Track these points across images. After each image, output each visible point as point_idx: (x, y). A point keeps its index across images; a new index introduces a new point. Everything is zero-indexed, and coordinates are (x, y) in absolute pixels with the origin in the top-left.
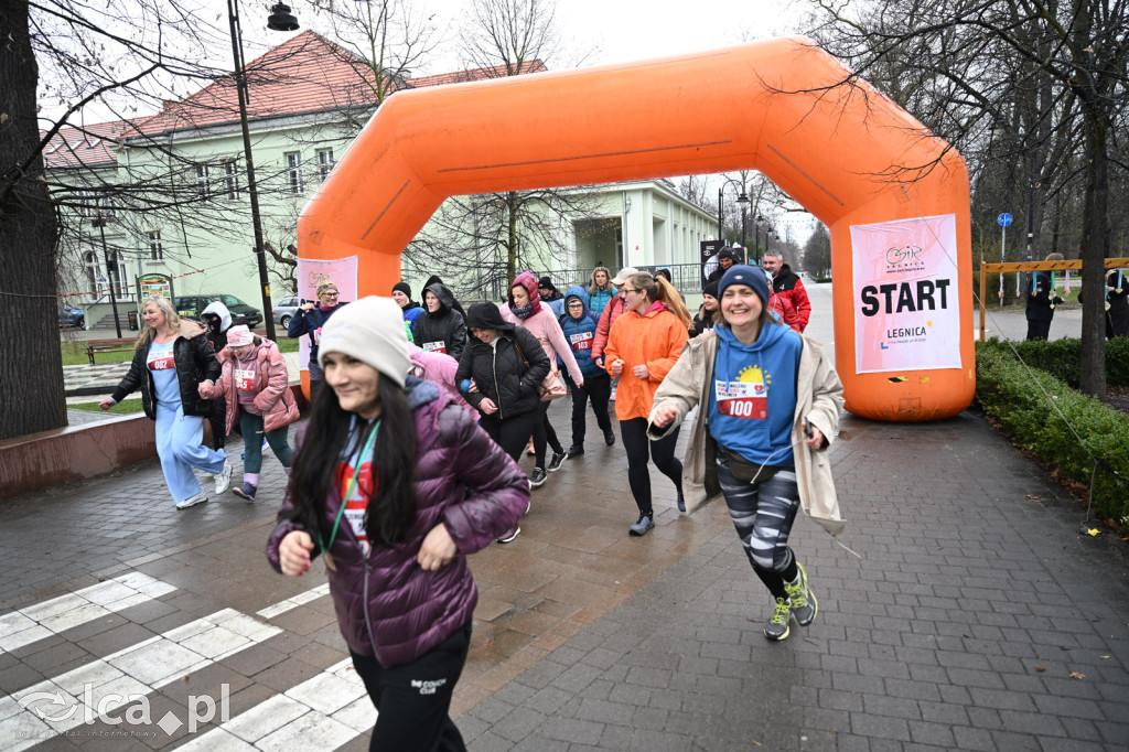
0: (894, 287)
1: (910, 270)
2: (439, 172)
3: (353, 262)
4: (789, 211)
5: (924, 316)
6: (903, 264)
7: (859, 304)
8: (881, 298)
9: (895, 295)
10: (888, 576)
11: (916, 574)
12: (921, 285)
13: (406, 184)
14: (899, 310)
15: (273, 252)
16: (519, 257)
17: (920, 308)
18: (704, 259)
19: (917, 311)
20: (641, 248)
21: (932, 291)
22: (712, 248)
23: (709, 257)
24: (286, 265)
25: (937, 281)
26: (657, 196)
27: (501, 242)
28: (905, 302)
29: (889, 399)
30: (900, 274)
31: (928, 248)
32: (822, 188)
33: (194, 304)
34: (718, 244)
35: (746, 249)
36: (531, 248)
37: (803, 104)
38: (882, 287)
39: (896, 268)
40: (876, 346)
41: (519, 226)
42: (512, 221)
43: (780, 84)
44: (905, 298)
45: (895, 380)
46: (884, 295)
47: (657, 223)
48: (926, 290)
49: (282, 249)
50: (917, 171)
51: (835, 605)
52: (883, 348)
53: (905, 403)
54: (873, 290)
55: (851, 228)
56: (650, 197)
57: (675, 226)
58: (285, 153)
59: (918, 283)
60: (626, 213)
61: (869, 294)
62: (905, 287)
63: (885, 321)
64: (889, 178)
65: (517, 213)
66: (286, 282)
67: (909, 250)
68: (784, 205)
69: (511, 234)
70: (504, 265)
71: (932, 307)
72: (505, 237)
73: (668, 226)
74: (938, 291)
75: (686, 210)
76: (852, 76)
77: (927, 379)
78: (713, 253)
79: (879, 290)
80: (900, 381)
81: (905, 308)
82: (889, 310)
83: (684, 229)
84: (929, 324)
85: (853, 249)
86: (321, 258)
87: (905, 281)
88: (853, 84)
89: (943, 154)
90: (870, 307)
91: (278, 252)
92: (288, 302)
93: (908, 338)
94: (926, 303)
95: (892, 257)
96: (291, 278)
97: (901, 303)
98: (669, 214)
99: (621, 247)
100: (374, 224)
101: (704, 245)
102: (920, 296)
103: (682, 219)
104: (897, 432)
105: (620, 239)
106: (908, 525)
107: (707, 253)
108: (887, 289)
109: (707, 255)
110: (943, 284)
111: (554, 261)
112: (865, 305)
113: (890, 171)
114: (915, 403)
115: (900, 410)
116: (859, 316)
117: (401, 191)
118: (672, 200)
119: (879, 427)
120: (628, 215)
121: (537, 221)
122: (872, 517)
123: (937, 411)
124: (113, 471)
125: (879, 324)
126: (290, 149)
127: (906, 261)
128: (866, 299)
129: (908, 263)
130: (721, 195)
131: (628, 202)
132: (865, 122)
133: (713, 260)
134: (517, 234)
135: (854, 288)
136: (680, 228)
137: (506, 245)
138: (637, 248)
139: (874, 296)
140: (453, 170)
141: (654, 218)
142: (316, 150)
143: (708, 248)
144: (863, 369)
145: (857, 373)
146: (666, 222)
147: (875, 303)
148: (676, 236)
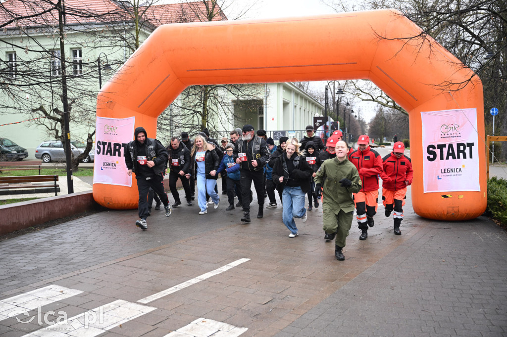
0: (445, 146)
1: (453, 137)
2: (188, 71)
4: (363, 100)
5: (461, 162)
6: (449, 133)
7: (425, 154)
8: (438, 151)
9: (445, 150)
10: (456, 287)
11: (470, 286)
12: (459, 145)
13: (167, 77)
14: (447, 158)
15: (45, 112)
16: (207, 122)
17: (459, 157)
19: (457, 159)
20: (275, 119)
21: (465, 148)
22: (321, 121)
23: (318, 127)
24: (51, 121)
25: (467, 143)
27: (198, 112)
28: (451, 154)
29: (442, 207)
30: (448, 139)
31: (462, 125)
32: (406, 91)
34: (325, 119)
35: (339, 123)
36: (216, 116)
37: (397, 46)
38: (438, 145)
39: (446, 136)
40: (435, 178)
41: (209, 103)
42: (205, 100)
43: (384, 34)
44: (451, 152)
45: (445, 196)
46: (439, 150)
47: (285, 104)
48: (462, 148)
49: (51, 111)
50: (458, 85)
51: (433, 298)
52: (438, 179)
53: (450, 209)
54: (433, 147)
55: (421, 113)
56: (281, 89)
57: (295, 107)
59: (458, 144)
61: (431, 149)
62: (451, 146)
63: (440, 164)
64: (444, 88)
65: (208, 95)
66: (51, 132)
67: (453, 126)
68: (360, 96)
69: (204, 108)
70: (199, 126)
71: (465, 157)
72: (200, 110)
73: (291, 106)
74: (468, 149)
76: (423, 33)
77: (461, 197)
78: (321, 124)
79: (436, 147)
80: (448, 197)
81: (451, 157)
82: (442, 158)
83: (300, 108)
84: (463, 166)
85: (422, 124)
86: (113, 117)
87: (450, 142)
88: (424, 38)
89: (472, 77)
90: (432, 156)
91: (48, 112)
92: (48, 145)
93: (452, 173)
94: (461, 155)
95: (444, 130)
96: (55, 129)
97: (449, 155)
98: (292, 99)
99: (262, 119)
100: (146, 99)
101: (316, 119)
102: (458, 151)
103: (299, 103)
104: (447, 225)
105: (261, 112)
106: (461, 267)
107: (317, 124)
108: (441, 147)
109: (317, 125)
110: (470, 145)
112: (429, 155)
113: (445, 84)
114: (456, 209)
115: (447, 213)
116: (425, 160)
117: (164, 81)
119: (437, 223)
120: (268, 98)
121: (220, 100)
122: (442, 263)
123: (467, 214)
125: (437, 166)
126: (54, 47)
127: (451, 132)
128: (429, 152)
129: (452, 133)
130: (326, 89)
131: (268, 90)
132: (429, 57)
133: (321, 128)
134: (207, 108)
135: (423, 146)
136: (298, 107)
137: (201, 115)
138: (273, 119)
139: (434, 150)
140: (196, 70)
141: (283, 101)
142: (71, 49)
143: (318, 121)
144: (428, 190)
145: (424, 192)
146: (290, 104)
147: (434, 154)
148: (296, 113)
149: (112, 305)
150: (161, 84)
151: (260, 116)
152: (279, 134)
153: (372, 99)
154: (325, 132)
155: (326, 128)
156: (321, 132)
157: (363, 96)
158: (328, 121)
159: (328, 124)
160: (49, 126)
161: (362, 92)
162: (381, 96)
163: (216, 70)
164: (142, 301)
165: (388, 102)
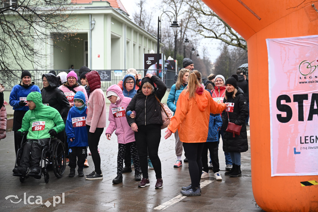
0: (306, 97)
4: (205, 37)
6: (313, 76)
7: (274, 111)
8: (294, 106)
9: (307, 104)
14: (310, 118)
18: (147, 67)
20: (102, 56)
22: (152, 59)
23: (150, 65)
26: (114, 19)
28: (316, 111)
29: (301, 201)
30: (311, 85)
32: (243, 5)
34: (157, 57)
35: (176, 61)
38: (294, 96)
39: (308, 80)
40: (289, 151)
44: (315, 107)
45: (307, 184)
46: (296, 104)
47: (114, 40)
52: (296, 153)
53: (315, 205)
54: (287, 99)
56: (109, 21)
57: (128, 43)
60: (92, 30)
61: (283, 102)
62: (315, 97)
63: (299, 128)
68: (202, 33)
73: (122, 42)
75: (136, 32)
78: (153, 62)
79: (292, 99)
80: (311, 184)
81: (315, 116)
82: (301, 118)
83: (134, 45)
85: (270, 60)
90: (284, 114)
97: (312, 112)
98: (123, 34)
99: (87, 55)
101: (147, 56)
103: (133, 38)
105: (87, 50)
107: (149, 62)
108: (300, 99)
111: (27, 62)
112: (280, 113)
116: (274, 122)
118: (126, 24)
120: (93, 32)
125: (292, 131)
128: (280, 107)
130: (159, 21)
131: (93, 22)
133: (153, 67)
135: (270, 96)
136: (131, 44)
138: (99, 56)
139: (288, 104)
141: (112, 35)
143: (149, 58)
144: (278, 172)
145: (272, 175)
146: (121, 39)
147: (289, 111)
148: (128, 50)
151: (86, 53)
152: (104, 73)
153: (215, 36)
154: (158, 72)
155: (159, 67)
156: (153, 71)
157: (206, 33)
158: (161, 58)
159: (161, 62)
161: (204, 28)
162: (224, 34)
165: (232, 40)
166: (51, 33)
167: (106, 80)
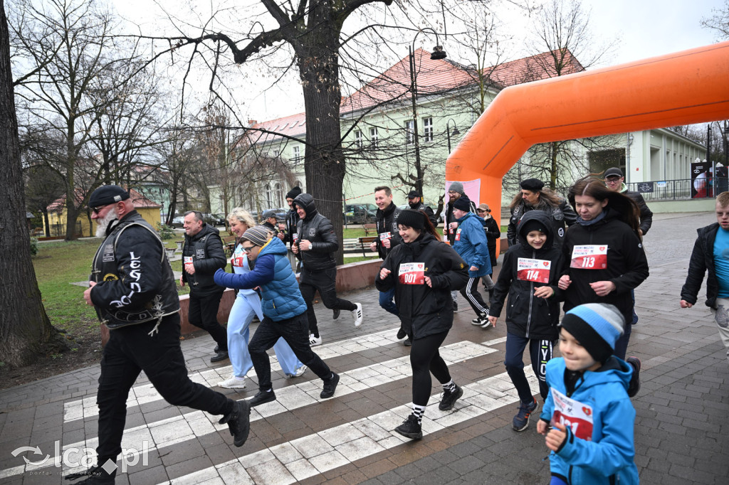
2: (532, 130)
3: (478, 182)
13: (511, 138)
15: (402, 179)
16: (557, 178)
18: (694, 176)
20: (641, 169)
22: (701, 167)
23: (698, 174)
24: (408, 186)
26: (654, 132)
27: (547, 169)
33: (352, 209)
34: (707, 165)
36: (566, 172)
41: (558, 158)
42: (555, 155)
47: (654, 151)
56: (648, 134)
57: (668, 153)
58: (405, 121)
60: (629, 146)
65: (557, 150)
69: (553, 164)
72: (549, 166)
73: (662, 153)
75: (677, 141)
78: (702, 171)
83: (675, 154)
91: (404, 179)
98: (663, 145)
99: (625, 169)
100: (491, 161)
101: (694, 166)
103: (673, 147)
105: (623, 162)
109: (696, 172)
117: (508, 142)
120: (631, 147)
121: (572, 154)
124: (367, 287)
126: (408, 119)
130: (709, 129)
131: (631, 138)
133: (701, 176)
134: (557, 163)
136: (672, 154)
137: (550, 171)
138: (638, 170)
140: (541, 129)
141: (651, 148)
142: (423, 118)
143: (697, 167)
146: (660, 150)
148: (668, 160)
149: (460, 344)
150: (505, 146)
151: (622, 167)
152: (645, 185)
154: (708, 181)
155: (709, 175)
156: (701, 180)
158: (712, 166)
159: (712, 170)
160: (405, 191)
163: (561, 126)
164: (486, 343)
166: (588, 153)
167: (648, 192)
